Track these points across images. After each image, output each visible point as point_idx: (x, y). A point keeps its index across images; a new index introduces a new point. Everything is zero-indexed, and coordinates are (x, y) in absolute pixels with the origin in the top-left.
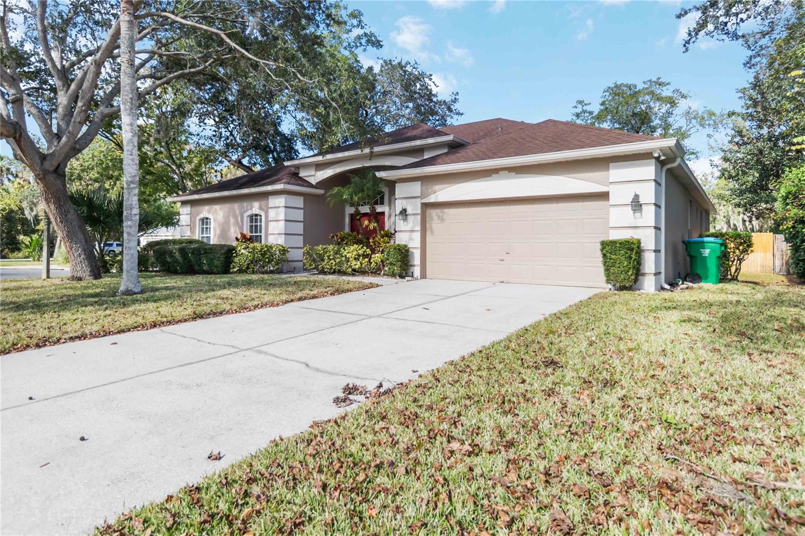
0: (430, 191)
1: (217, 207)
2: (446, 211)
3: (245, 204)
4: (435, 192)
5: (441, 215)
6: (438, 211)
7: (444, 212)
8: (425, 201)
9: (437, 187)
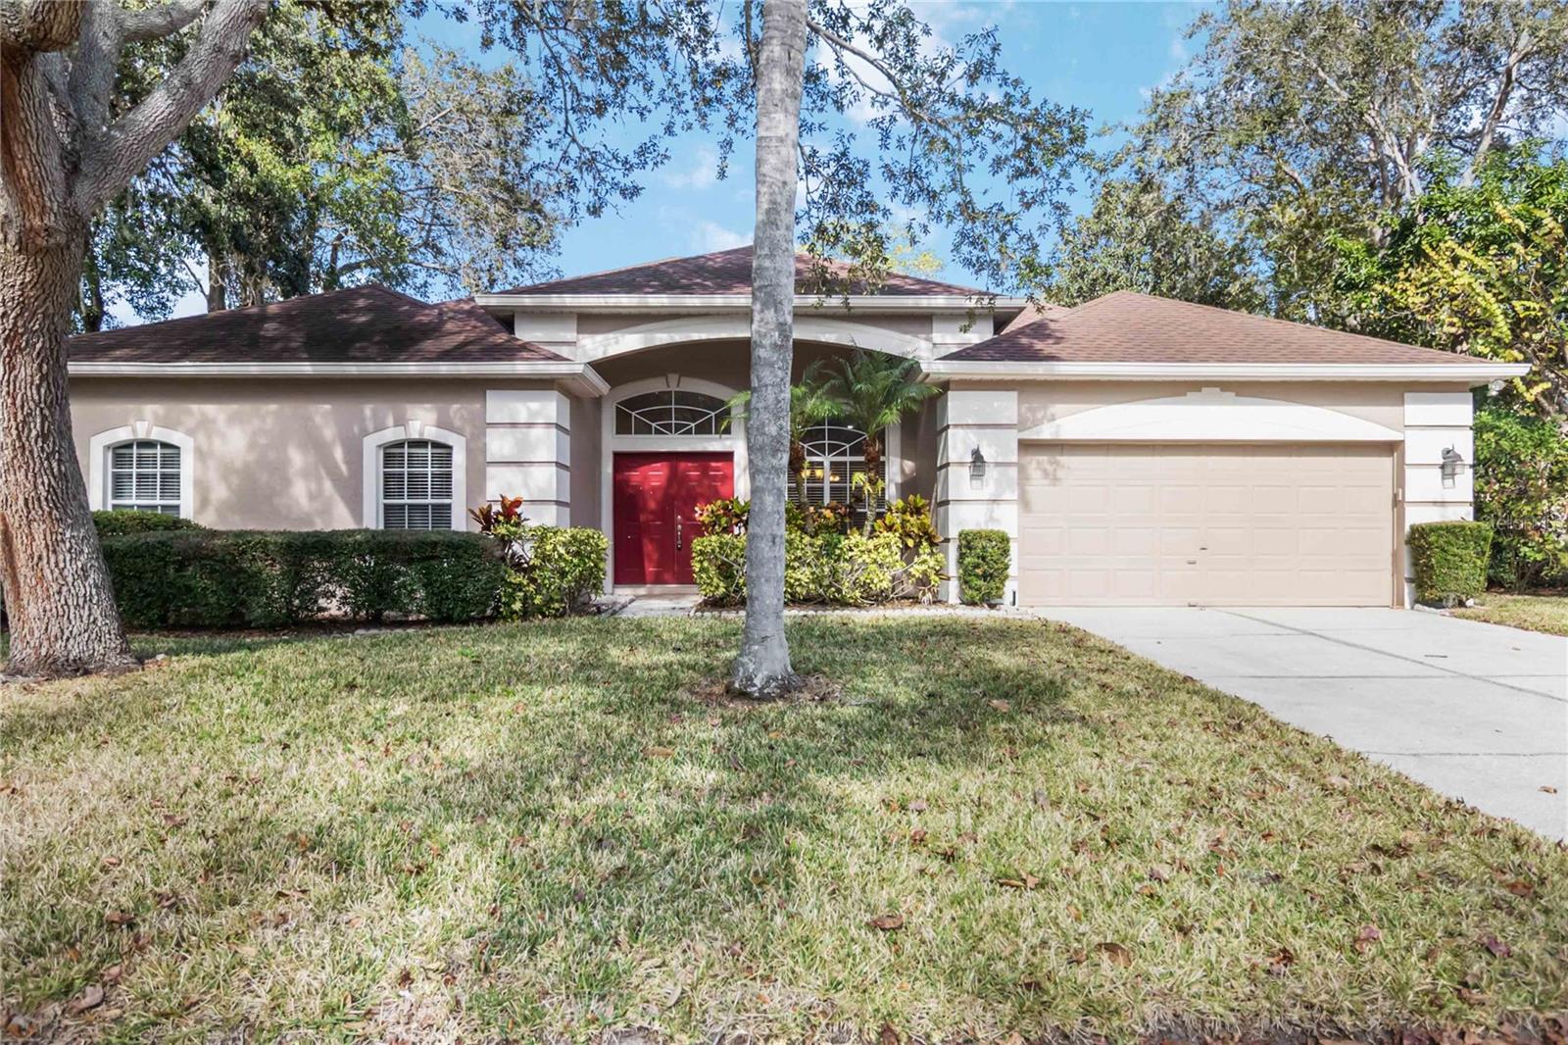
0: (1039, 415)
1: (215, 411)
2: (1064, 459)
3: (368, 410)
4: (1053, 419)
5: (1049, 468)
6: (1044, 459)
7: (1057, 463)
8: (1029, 435)
9: (1058, 408)
